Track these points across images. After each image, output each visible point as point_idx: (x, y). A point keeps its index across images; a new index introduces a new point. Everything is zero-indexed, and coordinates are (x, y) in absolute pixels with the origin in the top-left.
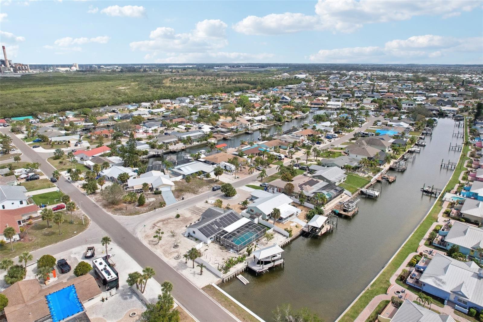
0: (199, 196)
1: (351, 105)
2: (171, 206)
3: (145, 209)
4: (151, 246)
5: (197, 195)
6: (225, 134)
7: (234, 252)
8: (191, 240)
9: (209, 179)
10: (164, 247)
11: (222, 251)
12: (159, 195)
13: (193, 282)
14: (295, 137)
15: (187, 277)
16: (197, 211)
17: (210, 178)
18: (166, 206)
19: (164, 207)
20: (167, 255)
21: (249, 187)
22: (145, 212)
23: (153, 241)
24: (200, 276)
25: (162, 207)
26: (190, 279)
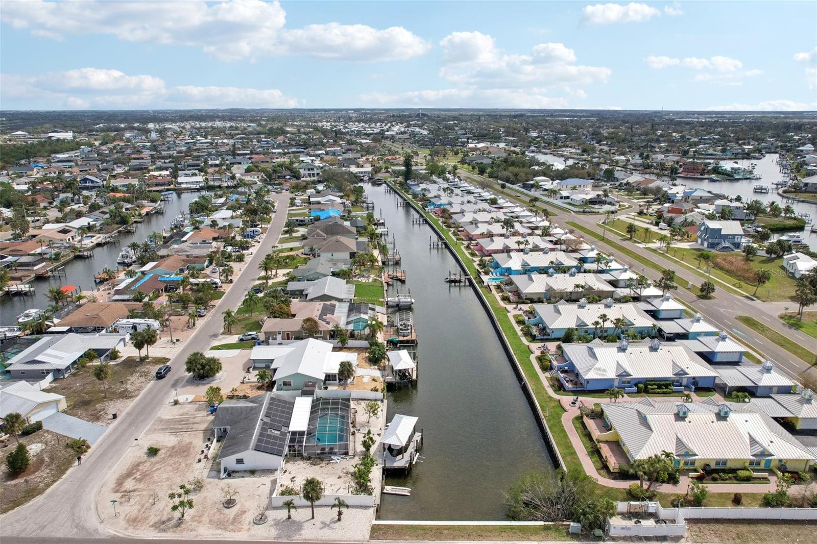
0: (141, 400)
1: (220, 180)
2: (105, 440)
3: (43, 474)
4: (174, 532)
5: (137, 399)
6: (35, 268)
7: (342, 458)
8: (243, 477)
9: (119, 361)
10: (205, 519)
11: (321, 467)
12: (40, 432)
13: (344, 539)
14: (199, 245)
15: (324, 538)
16: (180, 427)
17: (123, 359)
18: (93, 447)
19: (89, 450)
20: (231, 527)
21: (219, 349)
22: (54, 481)
23: (164, 522)
24: (339, 523)
25: (86, 451)
26: (332, 538)
